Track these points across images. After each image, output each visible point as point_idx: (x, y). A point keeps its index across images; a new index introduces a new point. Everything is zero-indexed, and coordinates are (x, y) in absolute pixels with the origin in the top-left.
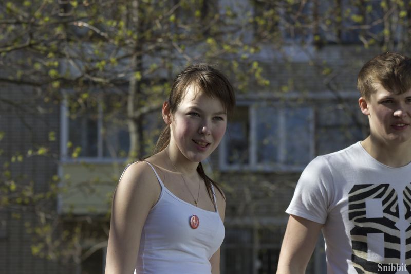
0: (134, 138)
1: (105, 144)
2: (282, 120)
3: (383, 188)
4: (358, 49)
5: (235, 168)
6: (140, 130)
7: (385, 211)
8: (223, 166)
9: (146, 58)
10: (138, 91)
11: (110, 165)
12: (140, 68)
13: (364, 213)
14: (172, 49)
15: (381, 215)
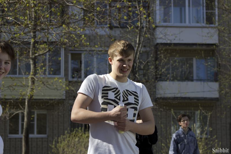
0: (32, 66)
1: (19, 69)
2: (95, 59)
3: (115, 89)
4: (128, 30)
5: (75, 79)
6: (35, 63)
7: (115, 97)
8: (70, 79)
9: (37, 33)
10: (34, 47)
11: (22, 78)
12: (35, 37)
13: (108, 96)
14: (48, 29)
15: (114, 99)
